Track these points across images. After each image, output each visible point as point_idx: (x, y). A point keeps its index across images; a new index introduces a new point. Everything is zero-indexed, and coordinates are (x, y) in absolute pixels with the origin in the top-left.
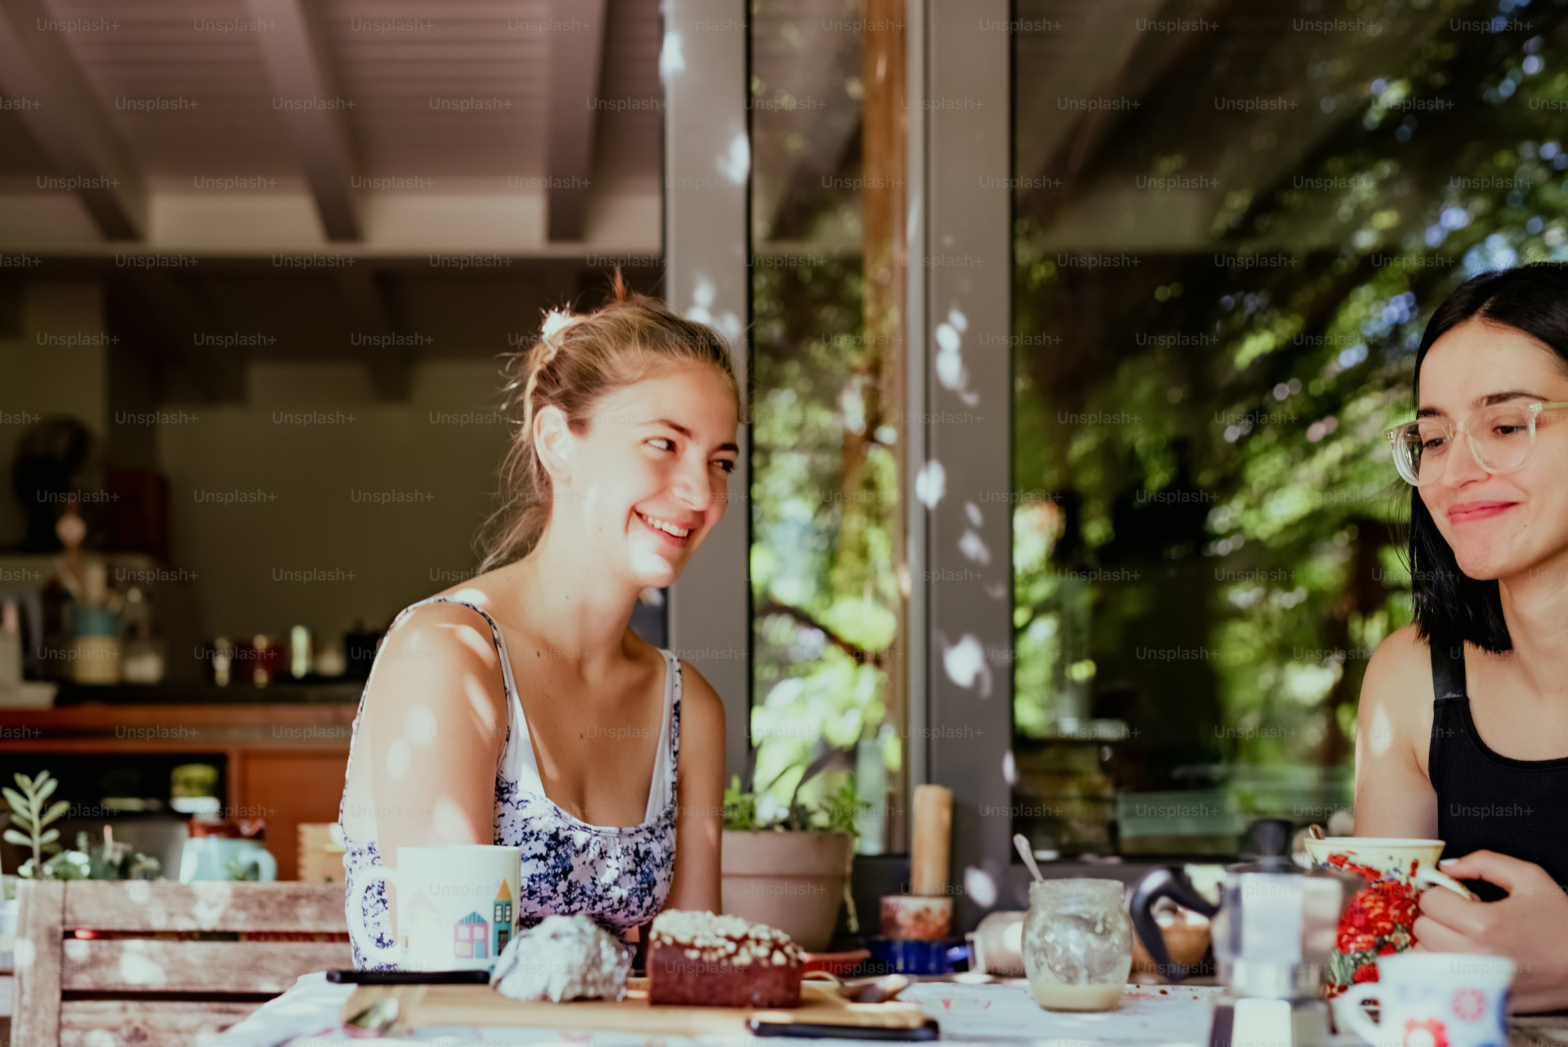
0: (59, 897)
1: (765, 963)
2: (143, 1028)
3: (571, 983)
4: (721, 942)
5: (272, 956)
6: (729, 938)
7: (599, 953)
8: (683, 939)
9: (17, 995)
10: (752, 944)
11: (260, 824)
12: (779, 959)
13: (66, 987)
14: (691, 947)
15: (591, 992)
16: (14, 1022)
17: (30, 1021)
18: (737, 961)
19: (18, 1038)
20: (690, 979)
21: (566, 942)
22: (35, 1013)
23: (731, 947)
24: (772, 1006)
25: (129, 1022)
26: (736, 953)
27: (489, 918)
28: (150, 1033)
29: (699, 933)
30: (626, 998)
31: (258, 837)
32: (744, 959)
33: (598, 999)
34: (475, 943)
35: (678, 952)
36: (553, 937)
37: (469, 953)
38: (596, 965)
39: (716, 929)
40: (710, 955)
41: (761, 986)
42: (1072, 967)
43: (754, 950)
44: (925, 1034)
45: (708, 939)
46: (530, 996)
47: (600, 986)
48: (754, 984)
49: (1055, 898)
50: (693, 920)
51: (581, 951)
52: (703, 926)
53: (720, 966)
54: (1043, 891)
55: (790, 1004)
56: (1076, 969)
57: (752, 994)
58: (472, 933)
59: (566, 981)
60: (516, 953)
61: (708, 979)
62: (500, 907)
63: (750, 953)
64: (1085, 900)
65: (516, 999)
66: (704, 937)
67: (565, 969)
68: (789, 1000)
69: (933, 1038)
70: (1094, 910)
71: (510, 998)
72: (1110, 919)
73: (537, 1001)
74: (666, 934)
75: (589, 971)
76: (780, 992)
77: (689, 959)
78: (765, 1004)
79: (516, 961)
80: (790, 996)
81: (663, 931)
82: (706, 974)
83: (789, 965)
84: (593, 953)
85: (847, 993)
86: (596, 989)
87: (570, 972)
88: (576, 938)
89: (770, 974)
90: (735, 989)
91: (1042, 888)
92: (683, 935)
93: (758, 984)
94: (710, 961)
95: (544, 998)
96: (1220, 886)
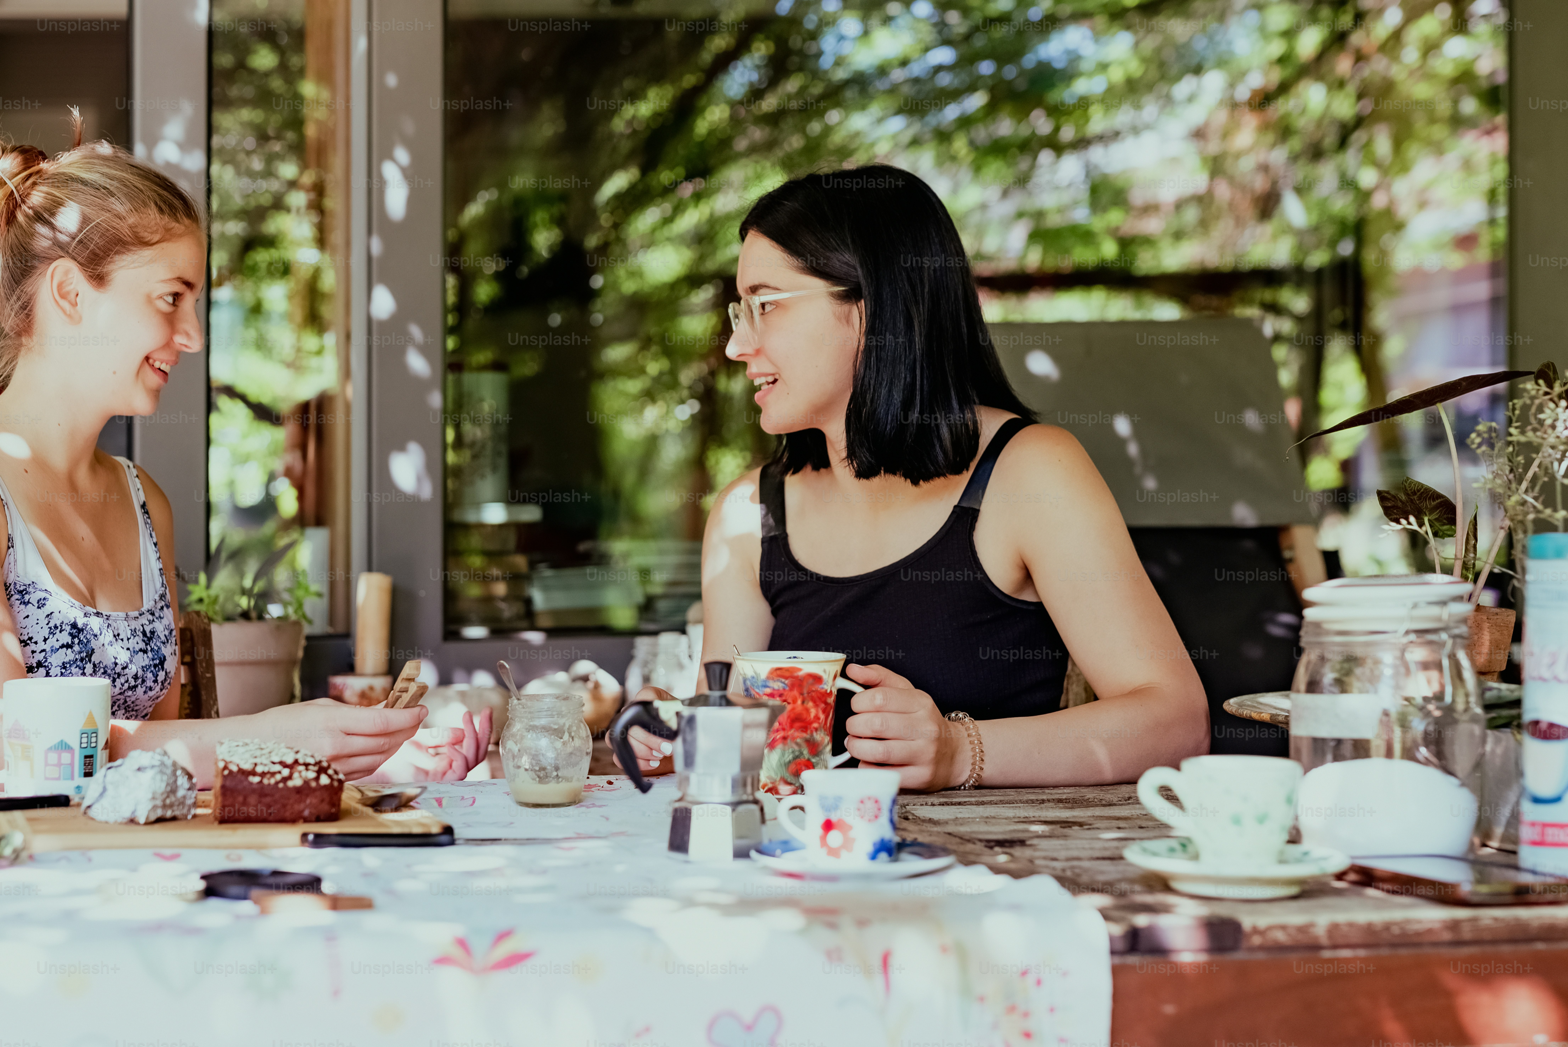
1: (313, 784)
3: (155, 807)
4: (278, 768)
6: (284, 765)
7: (175, 781)
8: (247, 766)
10: (302, 768)
12: (324, 780)
14: (253, 773)
15: (169, 814)
18: (290, 784)
20: (253, 800)
21: (150, 773)
23: (286, 772)
26: (290, 777)
27: (76, 746)
29: (258, 761)
30: (194, 816)
32: (297, 781)
33: (174, 819)
34: (62, 767)
35: (243, 778)
36: (139, 769)
37: (57, 776)
38: (173, 791)
39: (270, 756)
40: (269, 779)
41: (311, 803)
42: (544, 769)
43: (304, 773)
44: (445, 838)
45: (265, 765)
46: (120, 820)
47: (175, 808)
48: (305, 801)
49: (530, 713)
50: (247, 748)
51: (162, 780)
52: (258, 753)
53: (278, 788)
54: (521, 706)
55: (333, 817)
56: (547, 771)
57: (303, 811)
58: (59, 758)
59: (150, 806)
60: (104, 782)
61: (268, 800)
62: (86, 735)
63: (301, 776)
64: (554, 713)
65: (107, 822)
66: (261, 764)
67: (150, 796)
68: (332, 814)
69: (452, 843)
70: (562, 721)
71: (101, 822)
72: (575, 728)
73: (126, 823)
74: (231, 762)
75: (168, 797)
76: (325, 808)
77: (251, 784)
78: (313, 819)
79: (105, 790)
80: (333, 810)
81: (228, 759)
82: (266, 795)
83: (331, 785)
84: (171, 781)
85: (369, 802)
86: (173, 811)
87: (154, 798)
88: (156, 770)
89: (318, 793)
90: (289, 807)
91: (519, 704)
92: (245, 763)
93: (308, 801)
94: (269, 785)
95: (132, 821)
96: (678, 714)
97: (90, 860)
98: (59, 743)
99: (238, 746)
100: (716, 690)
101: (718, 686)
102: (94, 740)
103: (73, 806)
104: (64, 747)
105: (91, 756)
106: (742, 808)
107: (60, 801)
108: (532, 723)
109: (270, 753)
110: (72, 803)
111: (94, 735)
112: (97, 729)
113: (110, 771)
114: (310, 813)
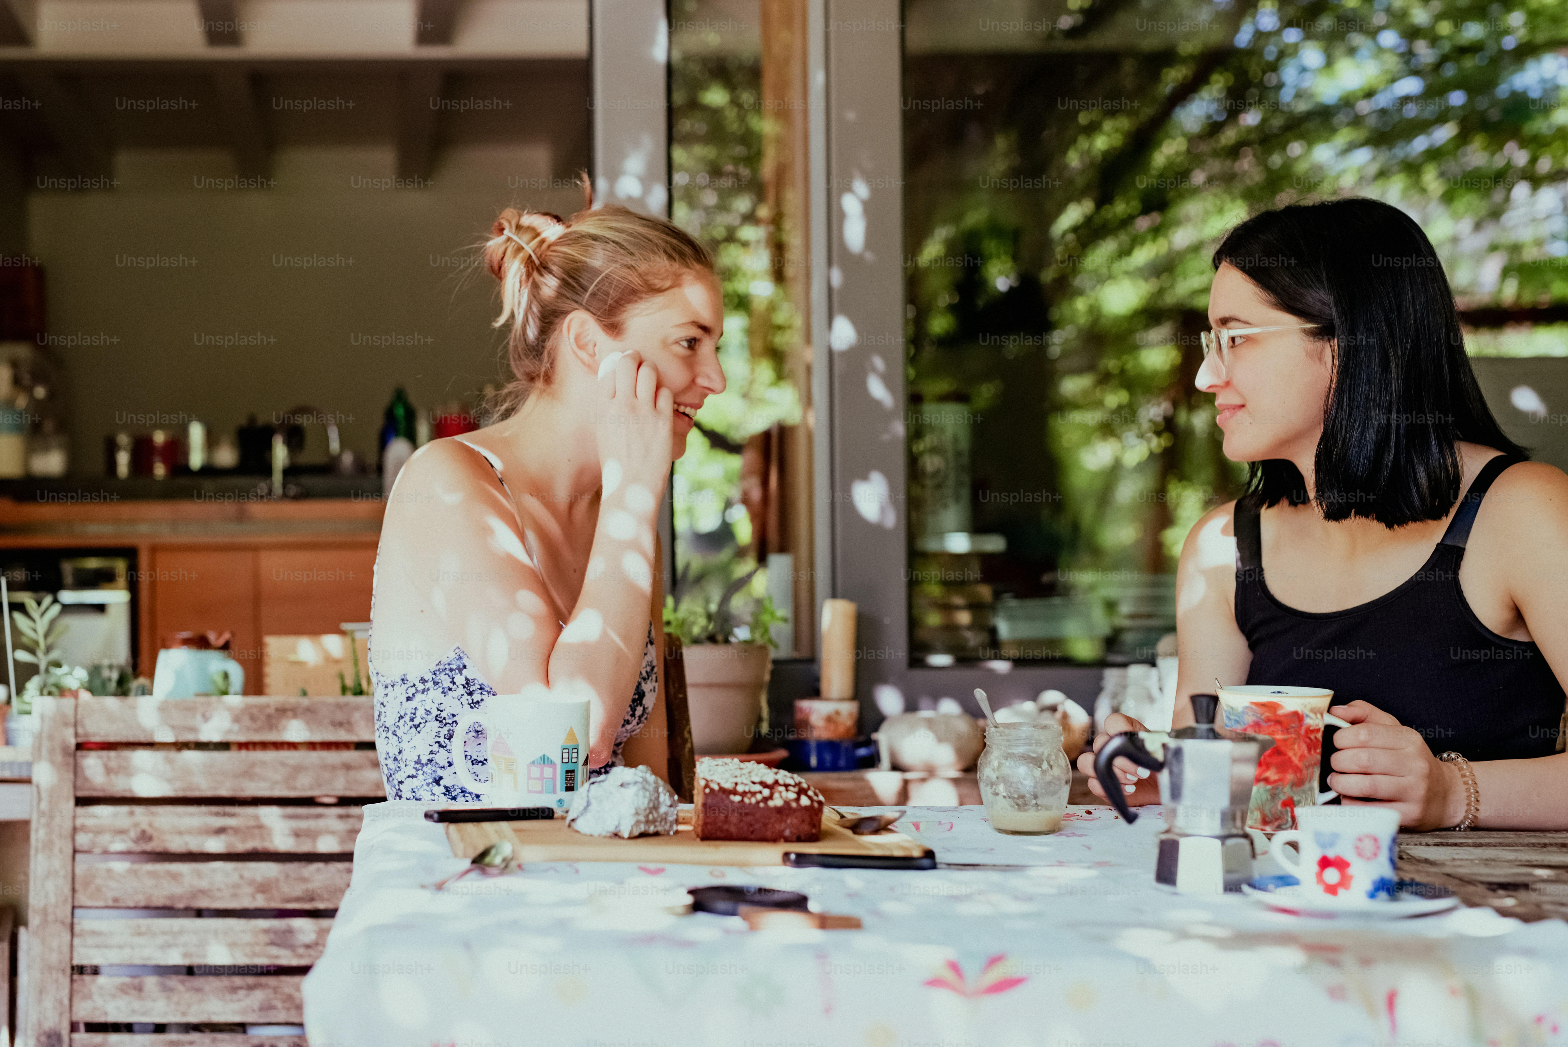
0: (72, 713)
1: (794, 805)
2: (149, 831)
3: (638, 823)
4: (758, 788)
5: (263, 763)
6: (764, 784)
7: (658, 797)
8: (728, 785)
9: (35, 802)
10: (782, 789)
11: (226, 636)
12: (805, 801)
13: (80, 794)
14: (734, 792)
15: (652, 829)
16: (34, 825)
17: (48, 825)
18: (771, 803)
19: (37, 840)
20: (734, 818)
21: (633, 789)
22: (51, 818)
23: (766, 792)
24: (799, 839)
25: (136, 825)
26: (771, 797)
27: (558, 760)
28: (155, 834)
29: (738, 780)
30: (676, 832)
31: (225, 647)
32: (777, 802)
33: (656, 834)
34: (545, 780)
35: (724, 796)
36: (622, 785)
37: (539, 790)
38: (655, 807)
39: (750, 776)
40: (749, 799)
41: (791, 823)
42: (1022, 797)
43: (784, 794)
44: (927, 862)
45: (746, 785)
46: (604, 834)
47: (658, 824)
48: (786, 822)
49: (1008, 740)
50: (727, 767)
51: (644, 797)
52: (738, 773)
53: (759, 807)
54: (998, 734)
55: (815, 837)
56: (1025, 799)
57: (784, 831)
58: (542, 772)
59: (633, 822)
60: (588, 796)
61: (749, 819)
62: (567, 751)
63: (781, 796)
64: (1033, 742)
65: (591, 836)
66: (742, 783)
67: (633, 811)
68: (813, 834)
69: (934, 867)
70: (1040, 750)
71: (585, 835)
72: (1053, 758)
73: (610, 837)
74: (712, 781)
75: (651, 812)
76: (805, 828)
77: (732, 802)
78: (795, 838)
79: (588, 804)
80: (814, 831)
81: (709, 778)
82: (747, 814)
83: (812, 806)
84: (654, 797)
85: (848, 825)
86: (655, 827)
87: (637, 814)
88: (640, 786)
89: (799, 814)
90: (770, 826)
91: (997, 732)
92: (727, 782)
93: (789, 821)
94: (750, 804)
95: (616, 835)
96: (1164, 746)
97: (577, 871)
98: (541, 758)
99: (717, 765)
100: (1203, 722)
101: (1205, 719)
102: (575, 755)
103: (558, 818)
104: (545, 761)
105: (573, 771)
106: (1230, 842)
107: (545, 814)
108: (1009, 751)
109: (750, 773)
110: (556, 816)
111: (575, 751)
112: (578, 745)
113: (590, 787)
114: (791, 833)
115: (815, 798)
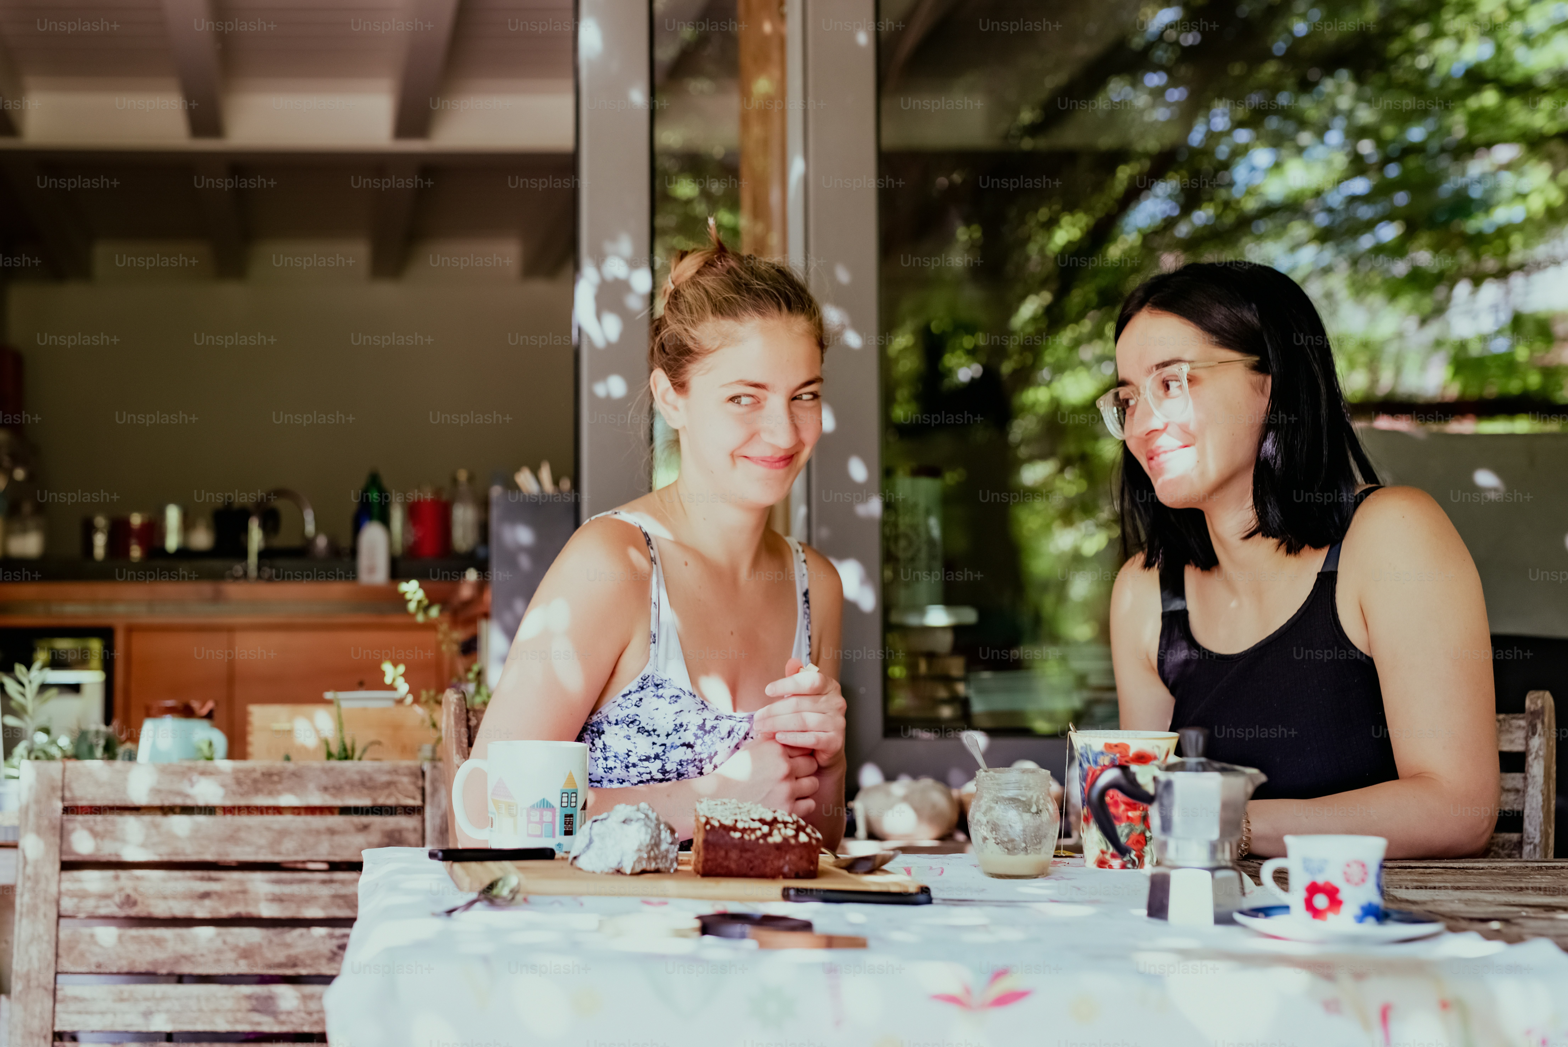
0: (58, 777)
1: (793, 841)
2: (134, 895)
3: (640, 860)
4: (757, 825)
5: (249, 828)
6: (763, 822)
7: (660, 834)
8: (728, 822)
9: (21, 866)
10: (781, 826)
11: (210, 705)
12: (803, 838)
13: (66, 858)
14: (734, 829)
15: (653, 866)
16: (19, 890)
17: (33, 890)
18: (770, 840)
19: (22, 905)
20: (734, 855)
21: (636, 826)
22: (37, 882)
23: (766, 829)
24: (797, 876)
25: (121, 889)
26: (770, 834)
27: (557, 805)
28: (139, 899)
29: (738, 817)
30: (676, 870)
31: (209, 716)
32: (776, 838)
33: (657, 871)
34: (544, 824)
35: (724, 833)
36: (624, 822)
37: (539, 833)
38: (657, 844)
39: (749, 814)
40: (749, 835)
41: (790, 859)
42: (1012, 841)
43: (783, 831)
44: (922, 897)
45: (745, 822)
46: (606, 870)
47: (659, 861)
48: (784, 858)
49: (998, 784)
50: (726, 806)
51: (646, 833)
52: (738, 811)
53: (758, 844)
54: (988, 778)
55: (813, 874)
56: (1015, 843)
57: (782, 867)
58: (542, 816)
59: (635, 858)
60: (590, 834)
61: (748, 855)
62: (566, 795)
63: (780, 833)
64: (1022, 786)
65: (594, 872)
66: (742, 820)
67: (636, 848)
68: (811, 871)
69: (929, 901)
70: (1029, 794)
71: (588, 872)
72: (1042, 801)
73: (613, 874)
74: (712, 818)
75: (652, 849)
76: (804, 864)
77: (733, 838)
78: (793, 875)
79: (591, 841)
80: (812, 868)
81: (709, 816)
82: (747, 851)
83: (810, 843)
84: (655, 835)
85: (843, 864)
86: (657, 864)
87: (639, 850)
88: (642, 822)
89: (797, 851)
90: (769, 862)
91: (987, 776)
92: (727, 819)
93: (787, 858)
94: (750, 840)
95: (619, 872)
96: (1155, 779)
97: (582, 904)
98: (541, 802)
99: (716, 805)
100: (1193, 757)
101: (1194, 753)
102: (573, 799)
103: (558, 859)
104: (545, 805)
105: (571, 816)
106: (1220, 874)
107: (546, 854)
108: (999, 795)
109: (748, 811)
110: (557, 856)
111: (574, 795)
112: (577, 790)
113: (595, 824)
114: (790, 869)
115: (813, 835)
